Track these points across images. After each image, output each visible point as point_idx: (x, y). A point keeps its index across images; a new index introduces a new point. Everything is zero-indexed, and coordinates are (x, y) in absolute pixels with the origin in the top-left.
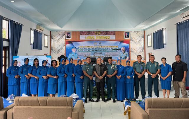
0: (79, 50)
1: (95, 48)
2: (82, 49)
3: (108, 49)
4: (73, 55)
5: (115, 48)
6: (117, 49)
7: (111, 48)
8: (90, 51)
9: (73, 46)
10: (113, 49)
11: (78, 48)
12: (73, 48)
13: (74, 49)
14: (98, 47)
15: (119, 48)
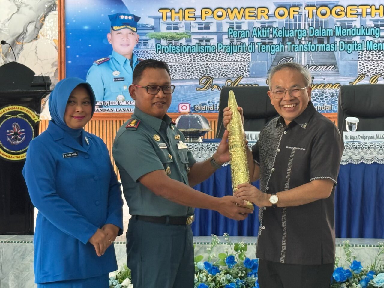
0: (158, 40)
1: (278, 22)
2: (182, 30)
3: (380, 26)
4: (116, 74)
8: (241, 48)
9: (113, 12)
11: (151, 22)
12: (116, 20)
13: (126, 31)
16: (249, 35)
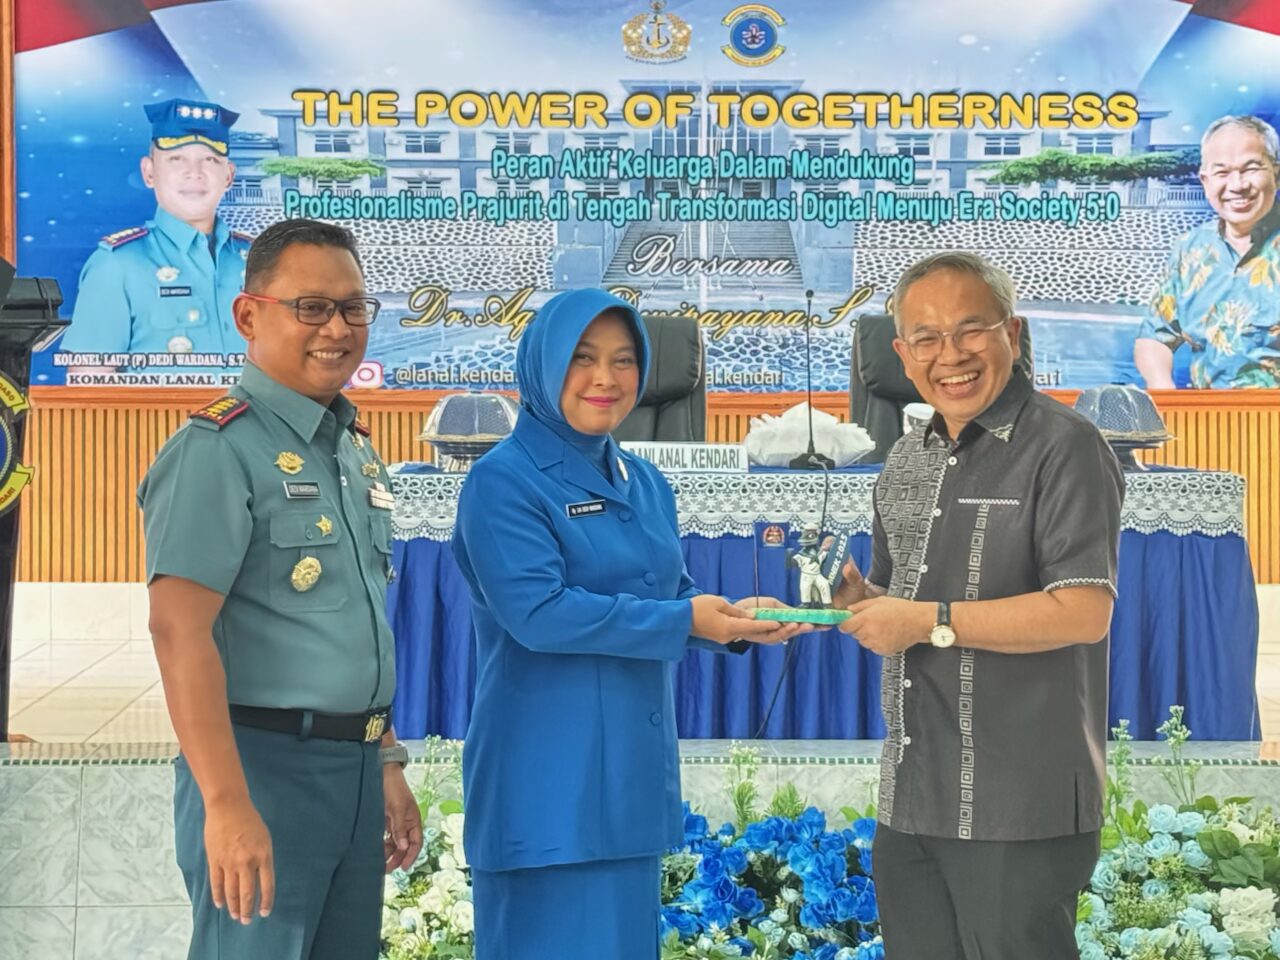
0: (290, 180)
1: (635, 135)
2: (359, 153)
3: (913, 151)
5: (1071, 151)
6: (1122, 153)
7: (976, 151)
8: (528, 208)
9: (159, 95)
10: (1032, 151)
11: (270, 129)
12: (164, 120)
13: (195, 150)
14: (705, 106)
15: (1159, 135)
16: (553, 172)
